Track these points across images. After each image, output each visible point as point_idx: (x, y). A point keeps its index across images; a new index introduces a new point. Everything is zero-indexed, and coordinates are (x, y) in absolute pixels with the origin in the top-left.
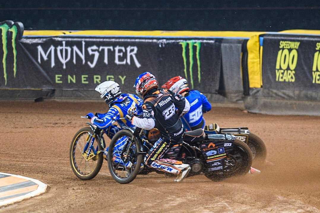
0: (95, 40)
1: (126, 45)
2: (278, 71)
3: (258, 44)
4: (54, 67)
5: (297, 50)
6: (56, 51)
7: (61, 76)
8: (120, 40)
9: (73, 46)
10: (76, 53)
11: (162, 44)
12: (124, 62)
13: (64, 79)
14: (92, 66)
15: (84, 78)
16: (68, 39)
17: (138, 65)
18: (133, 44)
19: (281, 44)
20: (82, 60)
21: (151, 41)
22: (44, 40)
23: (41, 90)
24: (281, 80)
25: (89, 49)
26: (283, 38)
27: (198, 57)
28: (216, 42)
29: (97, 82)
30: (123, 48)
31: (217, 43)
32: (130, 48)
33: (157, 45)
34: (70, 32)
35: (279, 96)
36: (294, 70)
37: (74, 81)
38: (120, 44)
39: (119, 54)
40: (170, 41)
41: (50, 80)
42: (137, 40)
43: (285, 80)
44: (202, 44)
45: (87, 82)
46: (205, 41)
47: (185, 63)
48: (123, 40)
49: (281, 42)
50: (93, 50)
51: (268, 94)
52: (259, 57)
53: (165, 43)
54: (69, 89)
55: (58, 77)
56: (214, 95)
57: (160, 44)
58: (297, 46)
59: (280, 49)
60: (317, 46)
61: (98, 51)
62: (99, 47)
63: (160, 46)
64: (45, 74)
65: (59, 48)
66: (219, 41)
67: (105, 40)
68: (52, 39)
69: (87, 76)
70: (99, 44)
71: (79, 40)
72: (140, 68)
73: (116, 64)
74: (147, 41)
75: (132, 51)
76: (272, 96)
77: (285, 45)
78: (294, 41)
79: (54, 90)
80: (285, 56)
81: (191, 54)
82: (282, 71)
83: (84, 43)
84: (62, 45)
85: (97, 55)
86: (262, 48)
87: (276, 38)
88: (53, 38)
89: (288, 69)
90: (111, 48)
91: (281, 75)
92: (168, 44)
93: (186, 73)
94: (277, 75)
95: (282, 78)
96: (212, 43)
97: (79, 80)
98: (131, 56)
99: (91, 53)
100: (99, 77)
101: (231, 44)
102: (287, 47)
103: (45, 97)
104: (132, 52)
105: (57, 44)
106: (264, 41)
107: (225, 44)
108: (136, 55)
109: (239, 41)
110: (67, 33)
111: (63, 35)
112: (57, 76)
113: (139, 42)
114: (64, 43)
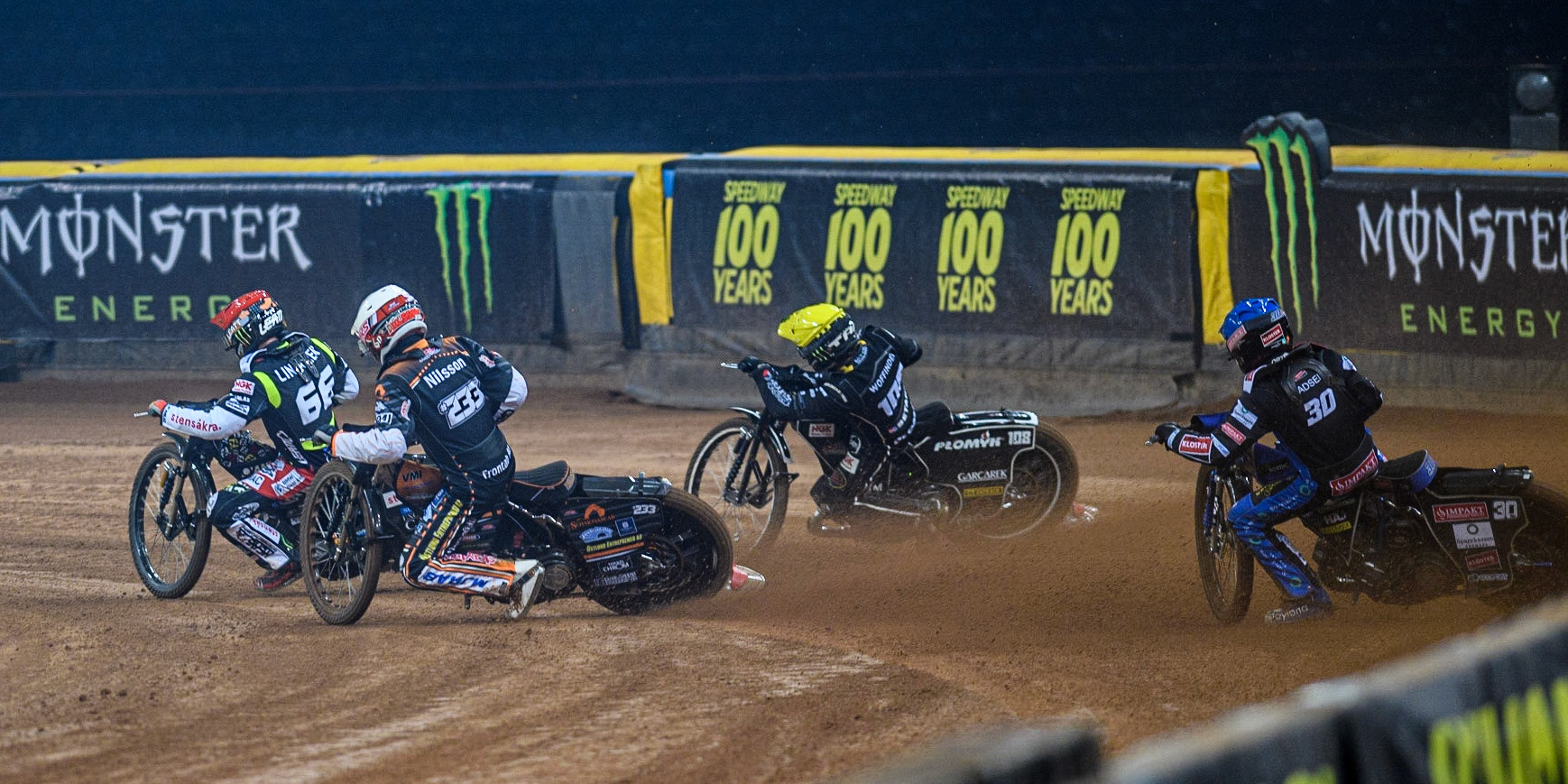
0: (170, 188)
1: (265, 201)
2: (720, 273)
3: (658, 190)
4: (50, 273)
5: (776, 206)
6: (54, 223)
7: (71, 299)
8: (249, 187)
9: (107, 206)
10: (116, 229)
11: (373, 196)
12: (261, 255)
13: (81, 308)
14: (165, 267)
15: (141, 303)
16: (89, 188)
17: (304, 262)
18: (286, 199)
19: (727, 190)
20: (132, 251)
21: (339, 187)
22: (20, 190)
23: (12, 346)
24: (729, 300)
25: (155, 217)
26: (733, 171)
27: (483, 234)
28: (536, 186)
29: (179, 315)
30: (257, 212)
31: (541, 190)
32: (278, 210)
33: (358, 199)
34: (97, 166)
35: (724, 348)
36: (771, 268)
37: (111, 314)
38: (249, 200)
39: (246, 230)
40: (399, 188)
41: (40, 314)
42: (299, 187)
43: (741, 299)
44: (495, 195)
45: (150, 318)
46: (503, 185)
47: (445, 255)
48: (255, 187)
49: (729, 183)
50: (165, 220)
51: (692, 342)
52: (661, 230)
53: (382, 194)
54: (95, 340)
55: (64, 303)
56: (534, 349)
57: (369, 196)
58: (776, 194)
59: (726, 205)
60: (838, 193)
61: (181, 220)
62: (183, 208)
63: (369, 203)
64: (23, 295)
65: (64, 215)
66: (548, 182)
67: (201, 187)
68: (41, 188)
69: (149, 298)
70: (183, 201)
71: (124, 188)
72: (310, 269)
73: (235, 261)
74: (328, 187)
75: (284, 218)
76: (702, 351)
77: (740, 191)
78: (768, 179)
79: (52, 344)
80: (742, 225)
81: (462, 225)
82: (733, 273)
83: (138, 199)
84: (71, 205)
85: (178, 232)
86: (670, 202)
87: (713, 171)
88: (46, 185)
89: (751, 264)
90: (222, 211)
91: (730, 286)
92: (393, 195)
93: (447, 283)
94: (719, 284)
95: (732, 293)
96: (524, 190)
97: (125, 309)
98: (282, 236)
99: (160, 227)
100: (186, 299)
101: (584, 193)
102: (745, 199)
103: (23, 365)
104: (284, 222)
105: (59, 201)
106: (678, 181)
107: (565, 194)
108: (296, 230)
109: (606, 183)
110: (89, 168)
111: (75, 173)
112: (58, 300)
113: (307, 192)
114: (78, 198)
